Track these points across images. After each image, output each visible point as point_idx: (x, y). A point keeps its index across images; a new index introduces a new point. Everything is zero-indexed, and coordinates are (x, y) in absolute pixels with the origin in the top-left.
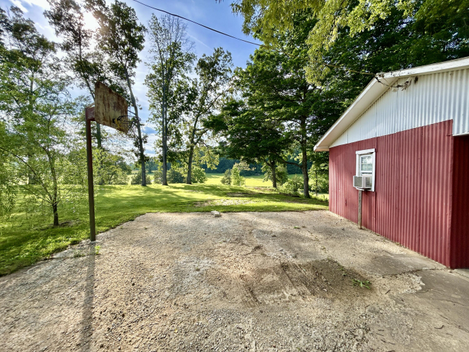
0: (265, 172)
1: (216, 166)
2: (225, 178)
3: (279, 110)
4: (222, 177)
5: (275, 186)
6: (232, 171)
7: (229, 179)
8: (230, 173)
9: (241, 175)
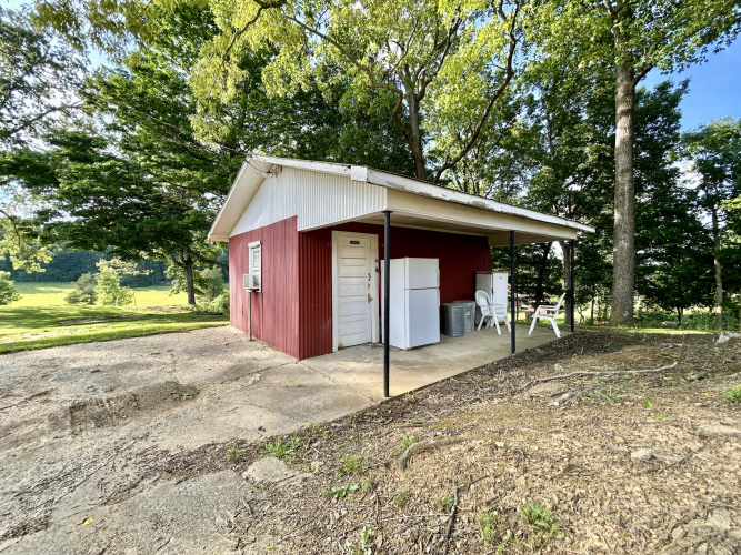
0: (173, 278)
1: (43, 265)
2: (79, 292)
3: (177, 171)
4: (68, 290)
5: (192, 301)
6: (100, 278)
7: (91, 293)
8: (93, 281)
9: (123, 284)
